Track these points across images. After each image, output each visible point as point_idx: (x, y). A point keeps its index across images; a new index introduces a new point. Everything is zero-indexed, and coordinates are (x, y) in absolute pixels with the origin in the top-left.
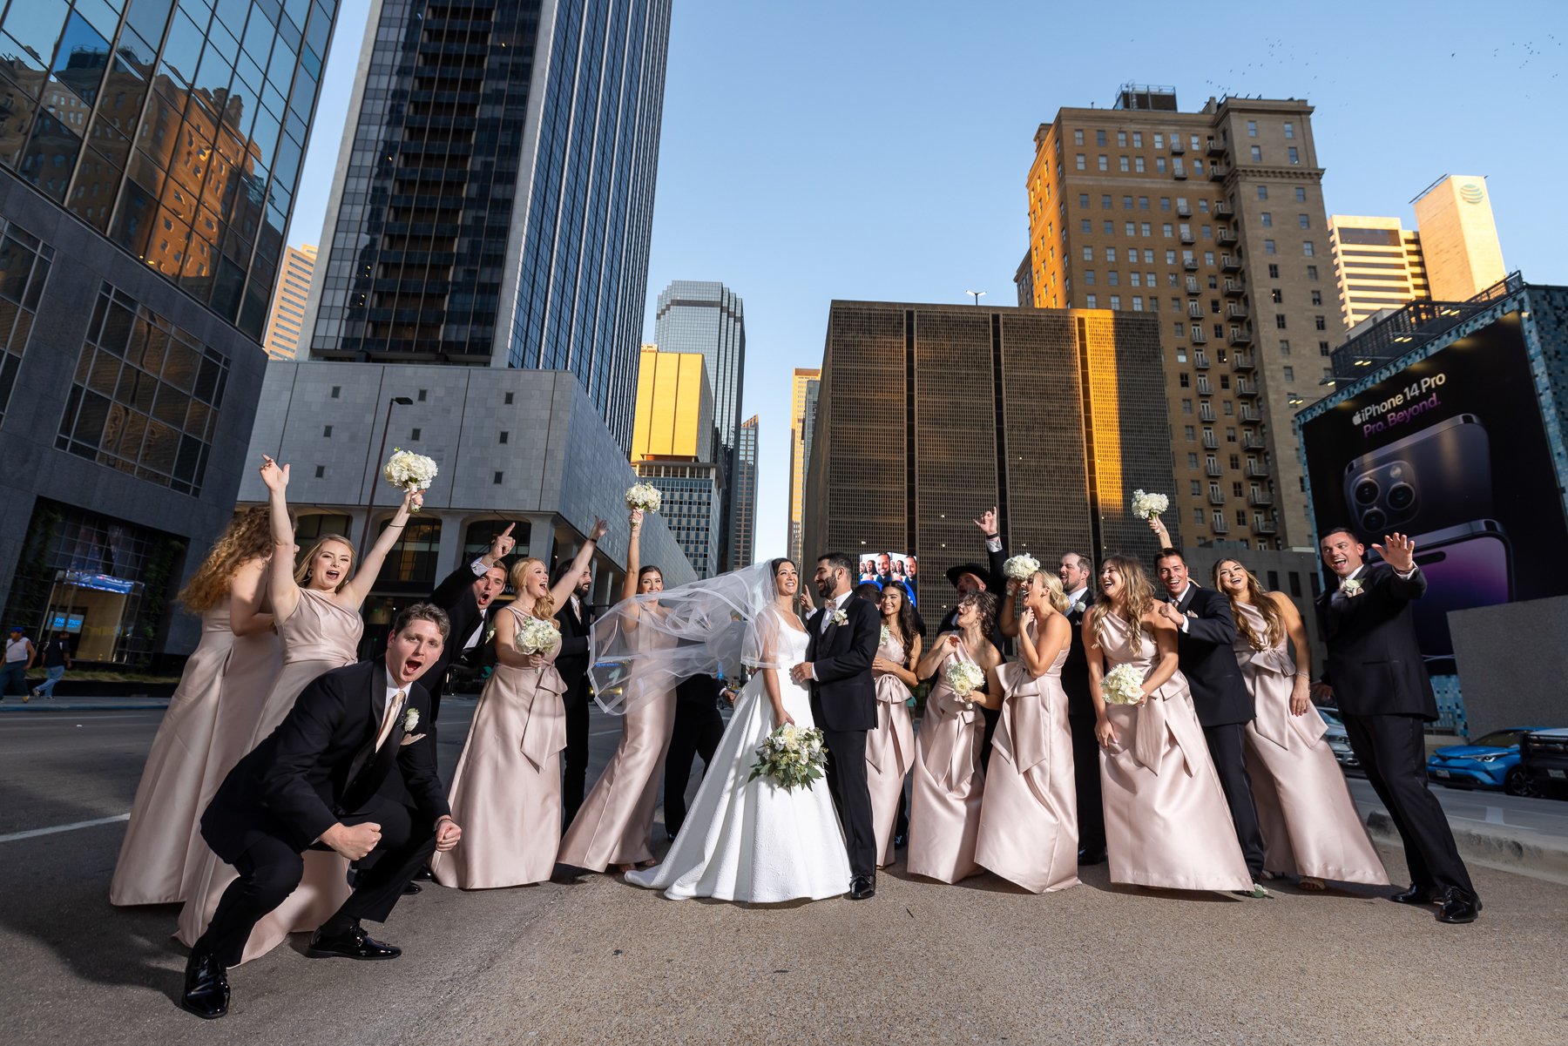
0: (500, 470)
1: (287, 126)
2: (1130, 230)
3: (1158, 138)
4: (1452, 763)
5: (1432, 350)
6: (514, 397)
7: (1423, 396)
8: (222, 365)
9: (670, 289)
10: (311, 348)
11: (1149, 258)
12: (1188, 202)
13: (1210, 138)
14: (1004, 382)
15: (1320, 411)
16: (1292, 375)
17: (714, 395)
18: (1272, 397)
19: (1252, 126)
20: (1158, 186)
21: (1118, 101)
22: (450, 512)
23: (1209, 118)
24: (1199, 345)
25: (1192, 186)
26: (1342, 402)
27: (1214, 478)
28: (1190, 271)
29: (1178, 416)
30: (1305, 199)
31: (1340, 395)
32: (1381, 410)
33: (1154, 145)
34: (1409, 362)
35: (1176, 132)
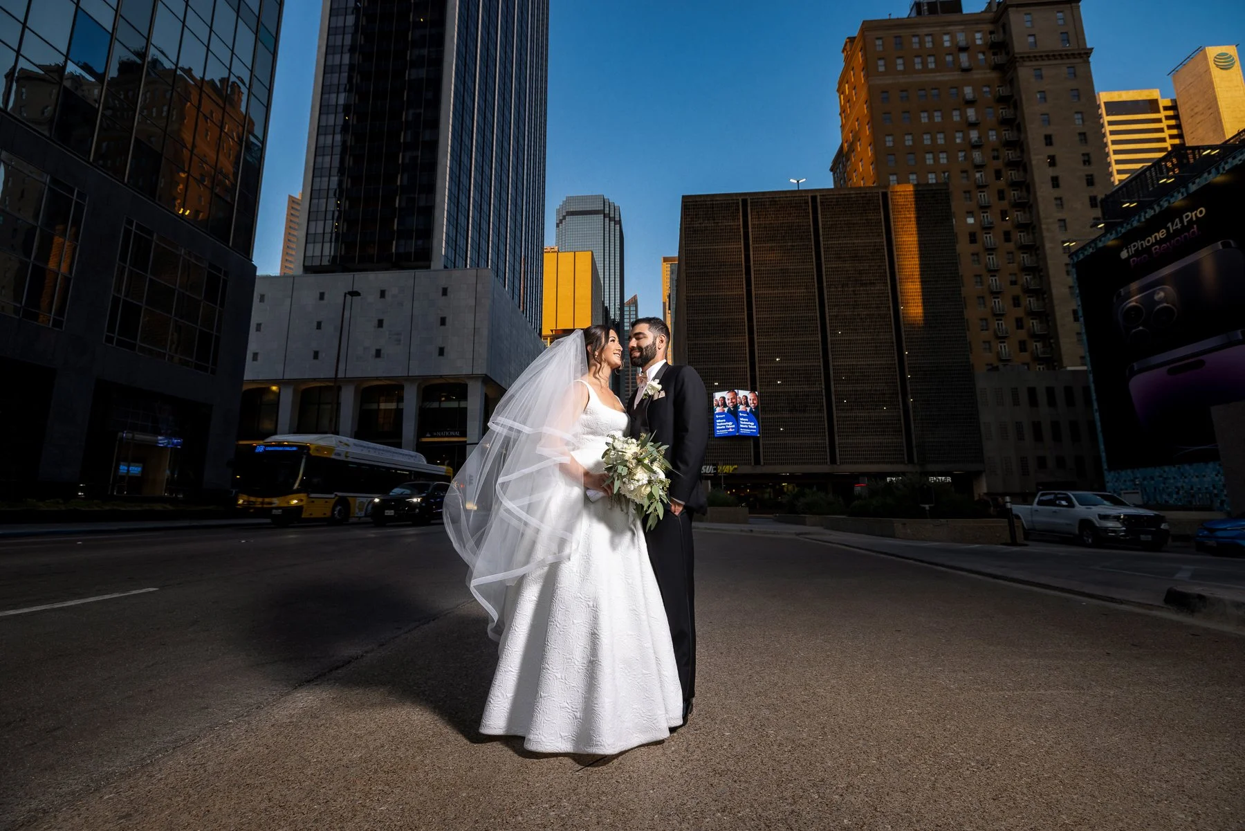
0: (443, 346)
1: (254, 90)
2: (924, 118)
3: (946, 38)
4: (1219, 534)
5: (1193, 188)
6: (449, 290)
7: (1185, 229)
8: (222, 277)
9: (565, 203)
10: (304, 265)
11: (941, 139)
12: (973, 90)
13: (991, 33)
14: (822, 250)
15: (1091, 250)
16: (1065, 226)
17: (602, 282)
18: (1048, 245)
19: (1028, 18)
20: (946, 78)
21: (911, 10)
22: (409, 379)
23: (990, 16)
24: (984, 208)
25: (977, 75)
26: (1110, 241)
27: (999, 316)
28: (976, 147)
29: (967, 267)
30: (1075, 76)
31: (1109, 235)
32: (1145, 244)
33: (943, 44)
34: (1172, 200)
35: (963, 31)
